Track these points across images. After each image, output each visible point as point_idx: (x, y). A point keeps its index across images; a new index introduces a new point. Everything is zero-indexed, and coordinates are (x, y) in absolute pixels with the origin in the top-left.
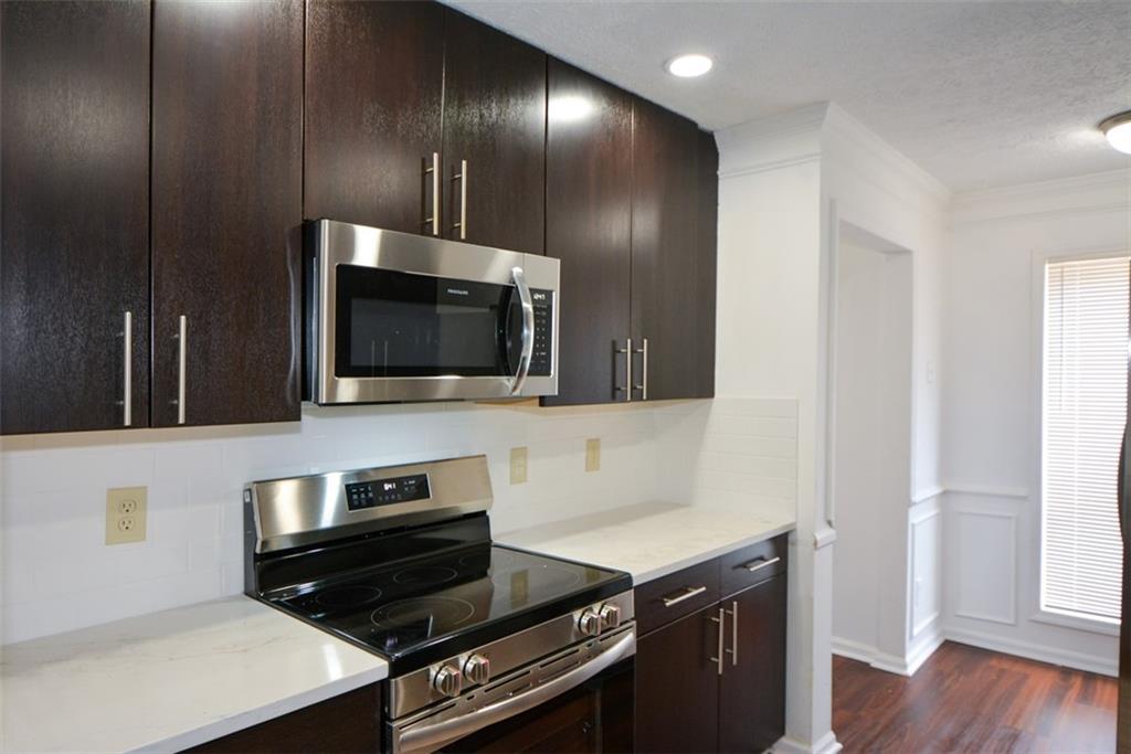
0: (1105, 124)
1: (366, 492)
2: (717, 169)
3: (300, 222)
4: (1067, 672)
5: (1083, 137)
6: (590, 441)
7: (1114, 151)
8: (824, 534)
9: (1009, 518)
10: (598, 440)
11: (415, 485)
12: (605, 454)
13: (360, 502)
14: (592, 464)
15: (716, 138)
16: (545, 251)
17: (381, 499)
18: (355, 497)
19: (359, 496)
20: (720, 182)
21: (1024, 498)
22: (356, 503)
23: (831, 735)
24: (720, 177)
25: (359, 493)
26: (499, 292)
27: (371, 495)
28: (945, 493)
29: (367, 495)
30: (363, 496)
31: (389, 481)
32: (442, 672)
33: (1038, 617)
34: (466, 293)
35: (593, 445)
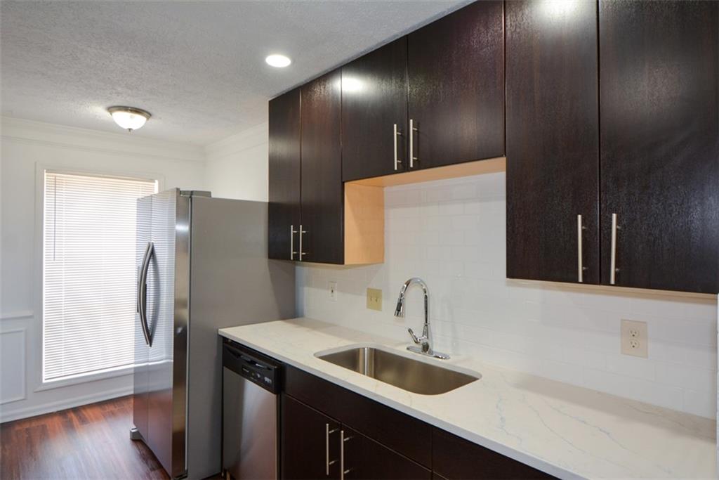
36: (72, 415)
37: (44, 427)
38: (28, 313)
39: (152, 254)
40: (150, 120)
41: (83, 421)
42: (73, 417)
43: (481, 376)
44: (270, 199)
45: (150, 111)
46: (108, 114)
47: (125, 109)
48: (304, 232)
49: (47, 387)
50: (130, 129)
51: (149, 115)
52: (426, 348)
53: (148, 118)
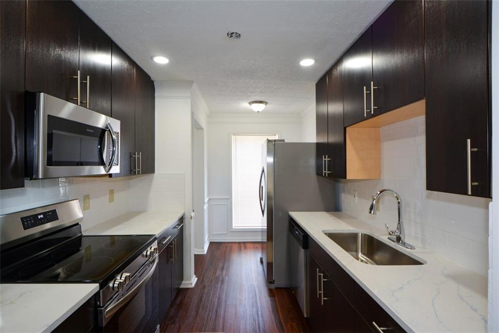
0: (251, 103)
1: (30, 220)
2: (154, 94)
3: (24, 91)
4: (239, 243)
5: (245, 105)
6: (110, 191)
7: (252, 110)
8: (193, 214)
9: (224, 205)
10: (113, 190)
11: (51, 215)
12: (116, 196)
13: (28, 225)
14: (111, 200)
15: (155, 82)
16: (111, 115)
17: (37, 223)
18: (26, 223)
19: (27, 223)
20: (156, 99)
21: (228, 199)
22: (26, 226)
23: (195, 276)
24: (156, 97)
25: (27, 222)
26: (100, 131)
27: (33, 221)
28: (209, 199)
29: (31, 222)
30: (29, 222)
31: (40, 214)
32: (116, 283)
33: (231, 230)
34: (92, 131)
35: (112, 192)
36: (242, 245)
37: (232, 247)
38: (228, 197)
39: (263, 171)
40: (267, 105)
41: (245, 248)
42: (243, 246)
43: (426, 263)
44: (317, 140)
45: (266, 101)
46: (249, 105)
47: (256, 102)
48: (329, 159)
49: (234, 230)
50: (258, 112)
51: (266, 103)
52: (399, 239)
53: (266, 105)
